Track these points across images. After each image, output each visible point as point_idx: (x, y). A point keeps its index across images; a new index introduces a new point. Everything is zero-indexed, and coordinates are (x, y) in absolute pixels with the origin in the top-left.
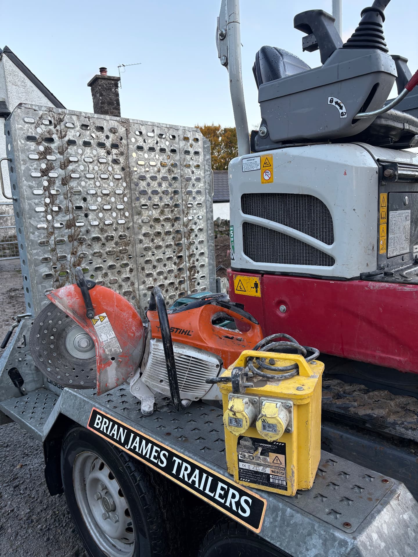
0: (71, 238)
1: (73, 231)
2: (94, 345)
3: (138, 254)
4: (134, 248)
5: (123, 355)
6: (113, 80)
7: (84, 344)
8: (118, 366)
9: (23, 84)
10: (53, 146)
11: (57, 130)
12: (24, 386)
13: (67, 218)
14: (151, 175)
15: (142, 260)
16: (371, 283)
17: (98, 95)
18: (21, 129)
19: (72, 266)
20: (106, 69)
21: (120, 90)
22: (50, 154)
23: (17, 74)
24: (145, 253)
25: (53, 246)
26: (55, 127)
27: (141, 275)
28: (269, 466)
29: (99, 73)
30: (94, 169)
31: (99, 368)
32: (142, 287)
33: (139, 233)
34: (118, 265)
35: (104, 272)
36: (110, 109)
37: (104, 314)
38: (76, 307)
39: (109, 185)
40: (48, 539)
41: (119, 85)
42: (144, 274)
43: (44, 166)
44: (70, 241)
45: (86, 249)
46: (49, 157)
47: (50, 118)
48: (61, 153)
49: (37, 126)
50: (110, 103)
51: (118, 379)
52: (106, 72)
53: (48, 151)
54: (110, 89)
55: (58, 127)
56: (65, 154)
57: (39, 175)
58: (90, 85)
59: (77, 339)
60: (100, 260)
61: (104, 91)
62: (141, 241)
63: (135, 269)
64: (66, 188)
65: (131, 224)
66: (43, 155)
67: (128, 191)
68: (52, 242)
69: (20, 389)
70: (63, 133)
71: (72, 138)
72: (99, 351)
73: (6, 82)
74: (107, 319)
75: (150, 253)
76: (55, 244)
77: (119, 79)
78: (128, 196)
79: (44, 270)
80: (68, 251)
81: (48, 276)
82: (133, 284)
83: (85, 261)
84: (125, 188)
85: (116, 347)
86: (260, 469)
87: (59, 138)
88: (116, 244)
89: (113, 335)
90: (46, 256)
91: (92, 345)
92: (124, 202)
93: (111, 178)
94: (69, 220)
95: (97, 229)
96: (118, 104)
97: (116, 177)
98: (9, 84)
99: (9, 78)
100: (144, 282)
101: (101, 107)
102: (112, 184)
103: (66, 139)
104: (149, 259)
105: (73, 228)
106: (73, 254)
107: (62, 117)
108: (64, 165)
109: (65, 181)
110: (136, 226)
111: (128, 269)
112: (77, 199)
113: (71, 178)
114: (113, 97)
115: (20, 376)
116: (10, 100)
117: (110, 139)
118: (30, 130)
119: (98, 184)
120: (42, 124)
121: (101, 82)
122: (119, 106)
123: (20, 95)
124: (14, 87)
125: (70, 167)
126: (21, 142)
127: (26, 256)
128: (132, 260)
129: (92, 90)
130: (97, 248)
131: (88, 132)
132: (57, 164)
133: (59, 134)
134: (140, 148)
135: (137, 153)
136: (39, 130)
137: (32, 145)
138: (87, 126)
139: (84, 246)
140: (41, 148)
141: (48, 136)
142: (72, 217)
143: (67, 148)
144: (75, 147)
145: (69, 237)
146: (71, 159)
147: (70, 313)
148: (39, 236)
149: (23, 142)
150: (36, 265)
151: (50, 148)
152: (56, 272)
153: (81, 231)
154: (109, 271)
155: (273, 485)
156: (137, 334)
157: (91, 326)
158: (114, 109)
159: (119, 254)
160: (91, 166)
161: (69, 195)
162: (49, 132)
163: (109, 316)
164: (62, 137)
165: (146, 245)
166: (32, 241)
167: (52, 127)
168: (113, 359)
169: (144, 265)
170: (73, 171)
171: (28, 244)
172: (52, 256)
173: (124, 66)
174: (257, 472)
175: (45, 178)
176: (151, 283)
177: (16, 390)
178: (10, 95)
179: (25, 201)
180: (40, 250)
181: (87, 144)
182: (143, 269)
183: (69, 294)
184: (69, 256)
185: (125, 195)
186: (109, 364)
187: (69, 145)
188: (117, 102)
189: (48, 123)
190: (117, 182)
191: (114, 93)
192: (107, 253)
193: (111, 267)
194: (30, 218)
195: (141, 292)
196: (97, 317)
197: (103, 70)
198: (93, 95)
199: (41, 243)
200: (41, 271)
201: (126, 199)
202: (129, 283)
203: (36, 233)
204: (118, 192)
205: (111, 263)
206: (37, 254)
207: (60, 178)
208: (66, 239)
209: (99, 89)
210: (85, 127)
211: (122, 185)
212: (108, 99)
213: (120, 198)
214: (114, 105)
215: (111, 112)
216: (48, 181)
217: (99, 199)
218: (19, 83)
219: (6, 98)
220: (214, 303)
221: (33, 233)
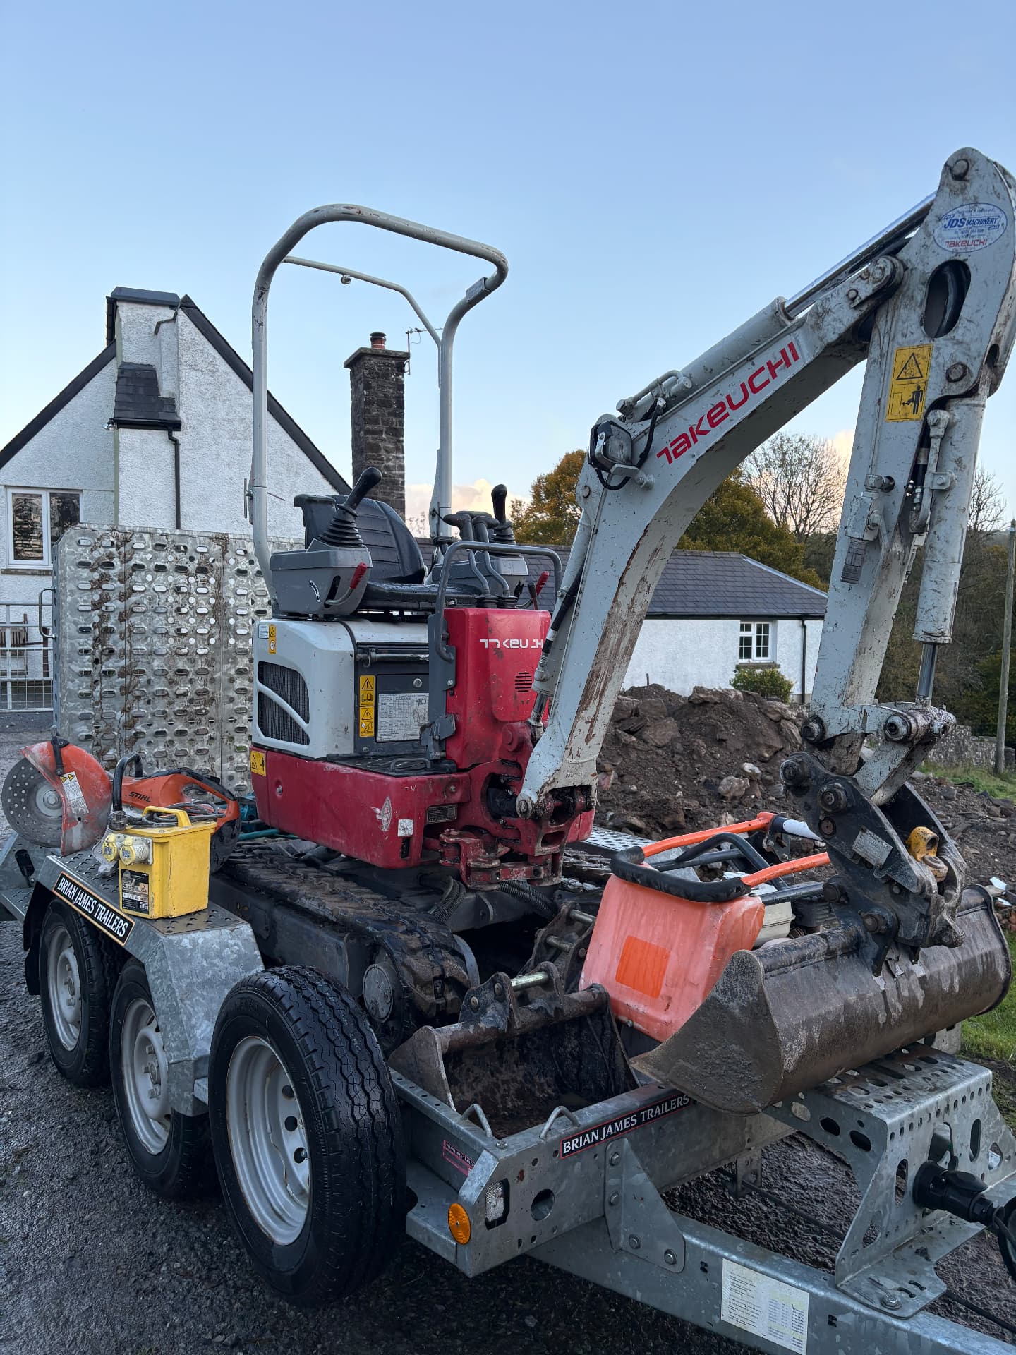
0: (125, 690)
1: (128, 681)
2: (61, 805)
3: (226, 717)
4: (220, 709)
5: (89, 816)
6: (394, 358)
7: (52, 801)
8: (84, 827)
9: (211, 367)
10: (112, 572)
11: (120, 553)
12: (33, 876)
13: (122, 663)
14: (257, 608)
15: (230, 727)
16: (328, 765)
17: (361, 387)
18: (73, 553)
19: (121, 726)
20: (384, 335)
21: (407, 379)
22: (107, 582)
23: (201, 348)
24: (236, 717)
25: (98, 700)
26: (118, 548)
27: (226, 748)
28: (138, 894)
29: (368, 345)
30: (167, 601)
31: (65, 826)
32: (227, 765)
33: (229, 689)
34: (190, 731)
35: (168, 738)
36: (383, 415)
37: (73, 773)
38: (47, 763)
39: (188, 622)
40: (18, 1045)
41: (406, 368)
42: (232, 747)
43: (96, 597)
44: (122, 694)
45: (145, 706)
46: (104, 587)
47: (112, 539)
48: (122, 581)
49: (94, 548)
50: (384, 403)
51: (83, 841)
52: (383, 341)
53: (105, 579)
54: (387, 376)
55: (122, 549)
56: (128, 582)
57: (89, 608)
58: (349, 364)
59: (47, 795)
60: (165, 723)
61: (374, 378)
62: (232, 700)
63: (218, 739)
64: (124, 625)
65: (219, 674)
66: (97, 585)
67: (218, 630)
68: (96, 694)
69: (28, 879)
70: (128, 556)
71: (139, 562)
72: (66, 809)
73: (179, 363)
74: (75, 778)
75: (245, 717)
76: (101, 697)
77: (406, 356)
78: (217, 636)
79: (83, 730)
80: (118, 707)
81: (88, 737)
82: (212, 759)
83: (142, 722)
84: (212, 626)
85: (83, 807)
86: (134, 897)
87: (122, 562)
88: (191, 701)
89: (81, 795)
90: (87, 711)
91: (60, 804)
92: (209, 644)
93: (191, 612)
94: (125, 667)
95: (163, 679)
96: (401, 405)
97: (200, 611)
98: (184, 367)
99: (186, 357)
100: (231, 759)
101: (365, 411)
102: (192, 620)
103: (132, 563)
104: (242, 725)
105: (128, 677)
106: (124, 711)
107: (128, 536)
108: (123, 597)
109: (123, 617)
110: (226, 678)
111: (206, 737)
112: (138, 640)
113: (133, 612)
114: (390, 390)
115: (31, 863)
116: (183, 399)
117: (196, 562)
118: (84, 554)
119: (171, 620)
120: (101, 546)
121: (368, 362)
122: (403, 408)
123: (203, 388)
124: (193, 372)
125: (133, 599)
126: (70, 569)
127: (59, 709)
128: (214, 726)
129: (353, 375)
130: (160, 705)
131: (164, 554)
132: (115, 595)
133: (122, 558)
134: (242, 572)
135: (235, 579)
136: (96, 554)
137: (85, 572)
138: (164, 546)
139: (141, 702)
140: (96, 576)
141: (108, 561)
142: (128, 663)
143: (131, 575)
144: (143, 573)
145: (121, 688)
146: (135, 588)
147: (40, 768)
148: (79, 686)
149: (73, 568)
150: (71, 722)
151: (108, 576)
152: (98, 732)
153: (139, 682)
154: (176, 738)
155: (141, 911)
156: (106, 797)
157: (59, 783)
158: (390, 414)
159: (193, 716)
160: (163, 597)
161: (127, 634)
162: (110, 556)
163: (78, 775)
164: (125, 561)
165: (240, 706)
166: (70, 691)
167: (113, 550)
168: (79, 819)
169: (233, 734)
170: (137, 604)
171: (63, 695)
172: (95, 711)
173: (418, 331)
174: (133, 900)
175: (97, 612)
176: (242, 762)
177: (23, 879)
178: (183, 388)
179: (65, 641)
180: (80, 702)
181: (160, 569)
182: (231, 739)
183: (42, 751)
184: (119, 714)
185: (211, 636)
186: (75, 824)
187: (134, 571)
188: (397, 401)
189: (110, 544)
190: (201, 617)
191: (393, 384)
192: (175, 713)
193: (182, 733)
194: (70, 662)
195: (224, 773)
196: (66, 775)
197: (377, 337)
198: (352, 385)
199: (81, 694)
200: (78, 729)
201: (212, 641)
202: (206, 758)
203: (77, 681)
204: (200, 631)
205: (180, 727)
206: (75, 708)
207: (118, 612)
208: (116, 691)
209: (365, 376)
210: (160, 547)
211: (208, 622)
212: (381, 395)
213: (204, 640)
214: (391, 406)
215: (383, 421)
216: (100, 616)
217: (171, 641)
218: (204, 366)
219: (176, 393)
220: (185, 774)
221: (73, 681)
